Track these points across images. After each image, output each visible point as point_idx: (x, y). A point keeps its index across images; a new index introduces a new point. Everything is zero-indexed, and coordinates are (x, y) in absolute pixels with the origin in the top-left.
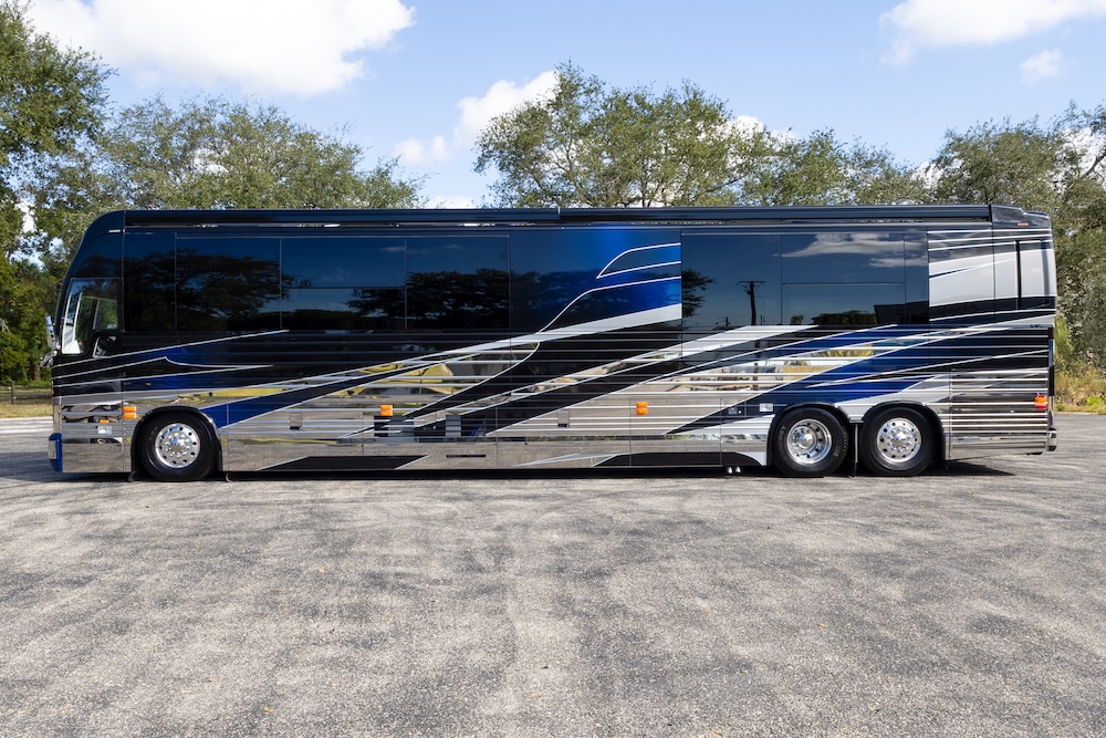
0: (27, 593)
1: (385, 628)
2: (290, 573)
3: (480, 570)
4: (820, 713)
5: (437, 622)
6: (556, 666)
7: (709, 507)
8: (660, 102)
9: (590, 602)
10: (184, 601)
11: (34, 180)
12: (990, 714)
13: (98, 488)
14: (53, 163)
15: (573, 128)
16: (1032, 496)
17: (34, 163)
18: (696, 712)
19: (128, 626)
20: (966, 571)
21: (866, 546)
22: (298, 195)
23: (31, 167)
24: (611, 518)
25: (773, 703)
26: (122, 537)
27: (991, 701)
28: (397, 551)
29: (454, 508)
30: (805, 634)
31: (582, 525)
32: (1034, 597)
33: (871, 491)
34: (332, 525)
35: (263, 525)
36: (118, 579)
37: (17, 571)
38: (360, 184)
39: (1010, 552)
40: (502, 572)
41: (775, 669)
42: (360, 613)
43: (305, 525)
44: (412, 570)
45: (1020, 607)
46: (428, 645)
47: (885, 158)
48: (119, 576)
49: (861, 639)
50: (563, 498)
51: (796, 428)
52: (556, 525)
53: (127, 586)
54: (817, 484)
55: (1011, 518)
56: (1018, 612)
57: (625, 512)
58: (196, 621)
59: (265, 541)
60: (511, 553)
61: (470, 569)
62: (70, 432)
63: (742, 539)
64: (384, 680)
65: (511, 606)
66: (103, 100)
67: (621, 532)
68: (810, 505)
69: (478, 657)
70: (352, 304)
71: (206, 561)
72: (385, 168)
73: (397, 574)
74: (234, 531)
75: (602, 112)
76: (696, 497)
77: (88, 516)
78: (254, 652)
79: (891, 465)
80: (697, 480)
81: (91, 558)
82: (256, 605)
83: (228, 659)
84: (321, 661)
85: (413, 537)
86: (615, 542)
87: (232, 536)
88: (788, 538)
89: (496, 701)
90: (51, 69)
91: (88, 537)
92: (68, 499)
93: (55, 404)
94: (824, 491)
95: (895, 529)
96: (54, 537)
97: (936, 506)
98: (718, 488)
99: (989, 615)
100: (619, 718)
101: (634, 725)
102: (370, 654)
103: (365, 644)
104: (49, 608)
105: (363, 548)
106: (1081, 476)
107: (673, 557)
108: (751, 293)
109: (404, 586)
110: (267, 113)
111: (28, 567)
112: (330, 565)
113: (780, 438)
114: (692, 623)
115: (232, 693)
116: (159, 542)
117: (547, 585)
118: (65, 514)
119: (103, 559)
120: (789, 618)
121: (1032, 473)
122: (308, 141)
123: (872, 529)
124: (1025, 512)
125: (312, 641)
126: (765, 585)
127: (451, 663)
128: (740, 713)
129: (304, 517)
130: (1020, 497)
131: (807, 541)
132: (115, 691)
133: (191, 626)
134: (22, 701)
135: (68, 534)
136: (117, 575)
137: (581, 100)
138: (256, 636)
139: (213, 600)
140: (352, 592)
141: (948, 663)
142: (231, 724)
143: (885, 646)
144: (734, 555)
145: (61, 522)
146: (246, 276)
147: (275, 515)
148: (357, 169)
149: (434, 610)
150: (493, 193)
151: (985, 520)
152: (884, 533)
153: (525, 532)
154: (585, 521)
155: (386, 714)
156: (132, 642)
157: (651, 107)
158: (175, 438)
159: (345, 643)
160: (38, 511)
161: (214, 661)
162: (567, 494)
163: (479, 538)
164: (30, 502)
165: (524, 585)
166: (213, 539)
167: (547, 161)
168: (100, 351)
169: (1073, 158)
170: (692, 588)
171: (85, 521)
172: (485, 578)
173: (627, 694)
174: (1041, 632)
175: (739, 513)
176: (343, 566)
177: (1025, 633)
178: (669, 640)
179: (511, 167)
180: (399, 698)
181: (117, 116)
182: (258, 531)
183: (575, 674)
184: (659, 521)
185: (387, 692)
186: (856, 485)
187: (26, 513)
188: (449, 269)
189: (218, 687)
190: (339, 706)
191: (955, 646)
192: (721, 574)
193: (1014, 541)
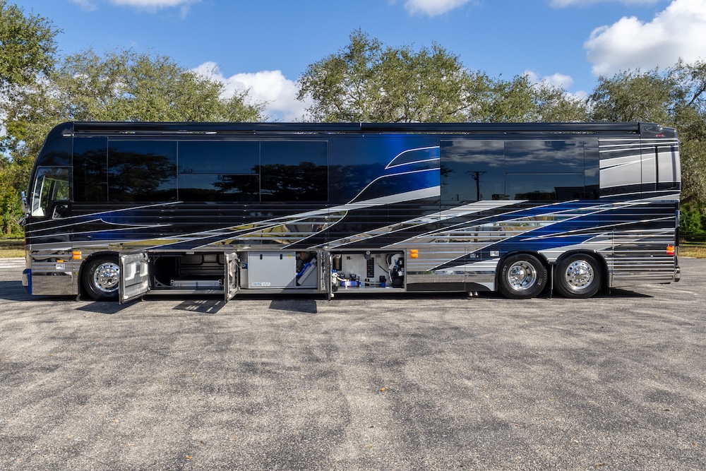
0: (15, 376)
1: (260, 400)
2: (192, 362)
3: (318, 360)
4: (560, 457)
5: (294, 396)
6: (379, 426)
7: (460, 318)
8: (417, 56)
9: (394, 382)
10: (122, 382)
11: (8, 102)
12: (672, 457)
13: (57, 305)
14: (21, 91)
15: (362, 72)
16: (667, 310)
17: (8, 91)
18: (477, 457)
19: (86, 399)
20: (635, 360)
21: (567, 344)
22: (183, 114)
23: (6, 93)
24: (398, 326)
25: (527, 451)
26: (76, 338)
27: (671, 448)
28: (261, 348)
29: (294, 319)
30: (540, 403)
31: (379, 330)
32: (683, 377)
33: (563, 307)
34: (215, 330)
35: (169, 330)
36: (76, 367)
37: (8, 361)
38: (223, 107)
39: (661, 348)
40: (332, 362)
41: (524, 427)
42: (242, 390)
43: (197, 330)
44: (272, 360)
45: (676, 384)
46: (290, 412)
47: (561, 93)
48: (76, 365)
49: (577, 406)
50: (364, 312)
51: (513, 267)
52: (363, 330)
53: (83, 371)
54: (528, 303)
55: (657, 325)
56: (675, 388)
57: (407, 322)
58: (132, 396)
59: (172, 341)
60: (337, 349)
61: (310, 360)
62: (37, 268)
63: (487, 339)
64: (264, 436)
65: (342, 385)
66: (54, 49)
67: (406, 335)
68: (526, 317)
69: (325, 420)
70: (216, 185)
71: (134, 355)
72: (240, 97)
73: (263, 364)
74: (151, 334)
75: (381, 62)
76: (451, 312)
77: (51, 324)
78: (174, 417)
79: (574, 291)
80: (450, 301)
81: (57, 352)
82: (171, 384)
83: (157, 422)
84: (220, 423)
85: (270, 338)
86: (404, 342)
87: (150, 337)
88: (516, 339)
89: (342, 450)
90: (19, 29)
91: (53, 338)
92: (37, 313)
93: (27, 249)
94: (533, 308)
95: (584, 333)
96: (30, 338)
97: (607, 317)
98: (464, 306)
99: (657, 390)
100: (427, 462)
101: (437, 466)
102: (252, 418)
103: (248, 411)
104: (32, 386)
105: (237, 345)
106: (695, 298)
107: (444, 351)
108: (477, 179)
109: (269, 372)
110: (162, 60)
111: (14, 358)
112: (217, 357)
113: (503, 273)
114: (464, 396)
115: (163, 446)
116: (101, 342)
117: (363, 370)
118: (36, 322)
119: (64, 353)
120: (527, 392)
121: (664, 295)
122: (189, 79)
123: (569, 333)
124: (665, 321)
125: (212, 409)
126: (507, 370)
127: (308, 424)
128: (507, 458)
129: (196, 325)
130: (660, 312)
131: (528, 341)
132: (82, 444)
133: (129, 399)
134: (19, 451)
135: (39, 336)
136: (75, 364)
137: (367, 54)
138: (174, 406)
139: (142, 381)
140: (235, 376)
141: (637, 422)
142: (164, 467)
143: (594, 411)
144: (483, 350)
145: (34, 328)
146: (148, 166)
147: (176, 324)
148: (221, 97)
149: (291, 387)
150: (309, 113)
151: (640, 327)
152: (577, 336)
153: (343, 335)
154: (381, 328)
155: (269, 460)
156: (90, 410)
157: (412, 59)
158: (107, 272)
159: (235, 410)
160: (18, 320)
161: (147, 423)
162: (367, 310)
163: (314, 339)
164: (12, 314)
165: (349, 370)
166: (137, 340)
167: (344, 94)
168: (57, 214)
169: (680, 94)
170: (460, 372)
171: (49, 327)
172: (323, 366)
173: (429, 445)
174: (693, 401)
175: (481, 322)
176: (226, 358)
177: (683, 401)
178: (450, 408)
179: (321, 97)
180: (276, 448)
181: (63, 60)
182: (166, 334)
183: (392, 431)
184: (430, 328)
185: (267, 444)
186: (553, 304)
187: (10, 322)
188: (280, 163)
189: (153, 441)
190: (237, 454)
191: (639, 411)
192: (477, 363)
193: (662, 341)
